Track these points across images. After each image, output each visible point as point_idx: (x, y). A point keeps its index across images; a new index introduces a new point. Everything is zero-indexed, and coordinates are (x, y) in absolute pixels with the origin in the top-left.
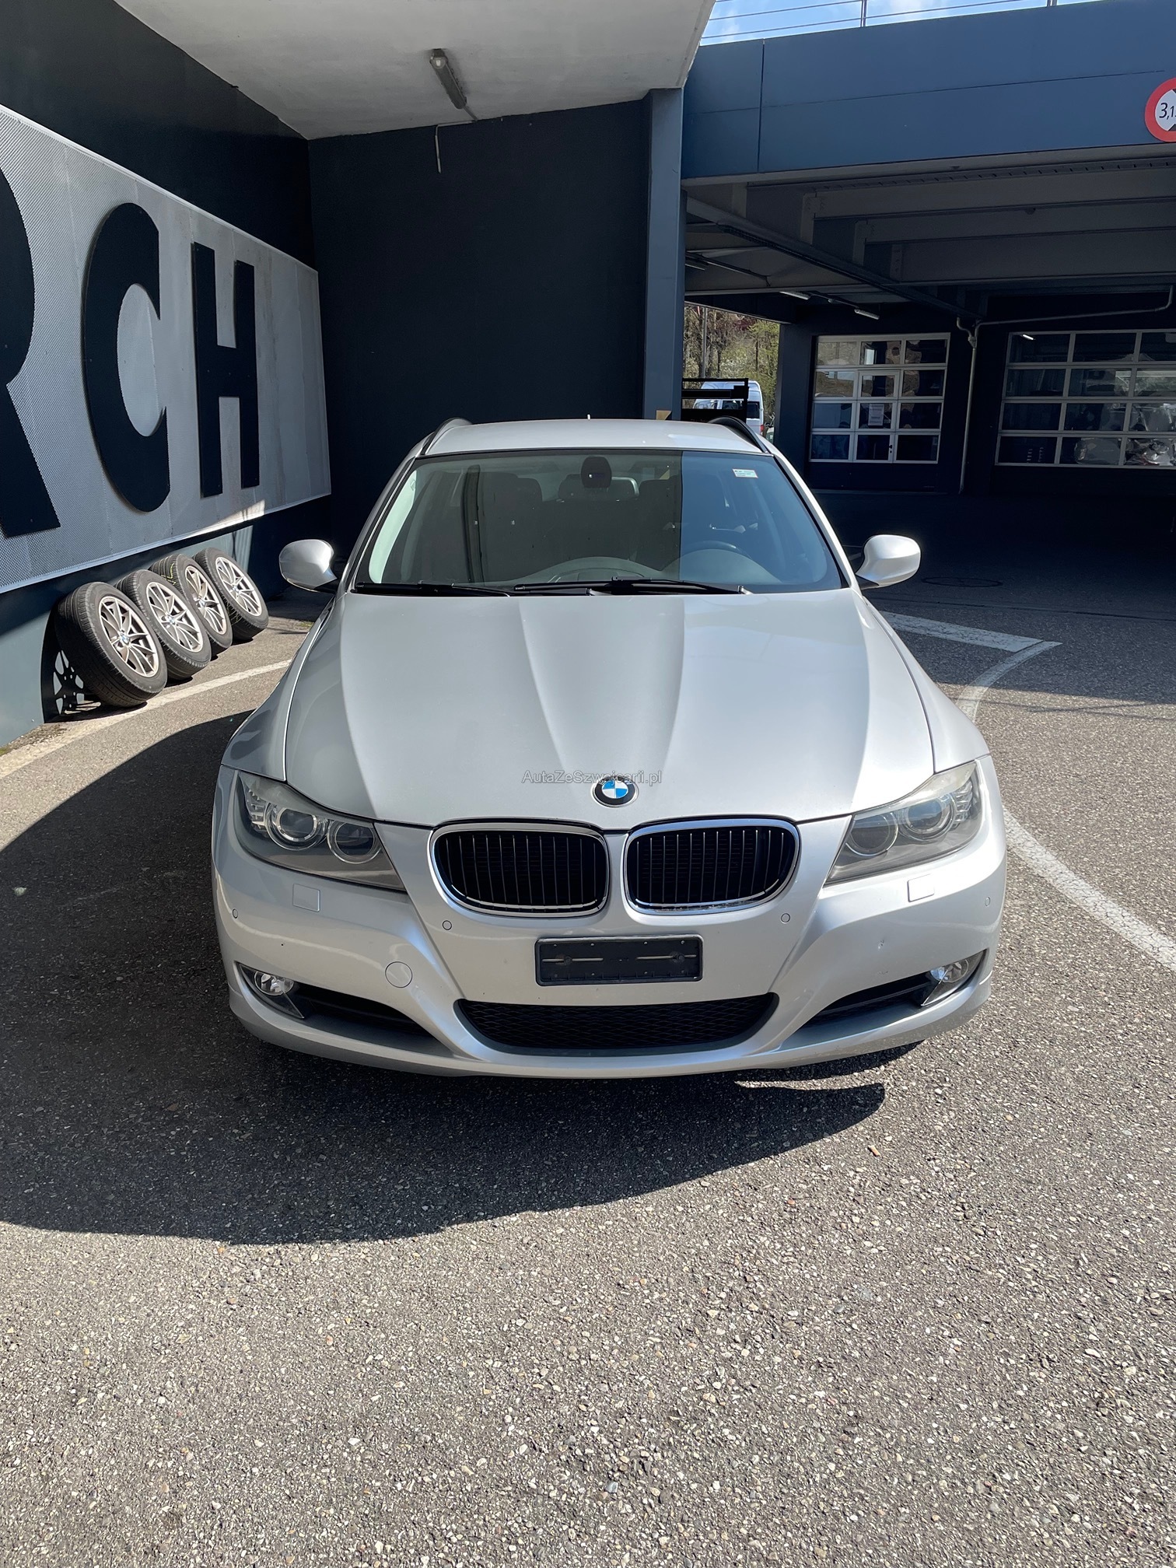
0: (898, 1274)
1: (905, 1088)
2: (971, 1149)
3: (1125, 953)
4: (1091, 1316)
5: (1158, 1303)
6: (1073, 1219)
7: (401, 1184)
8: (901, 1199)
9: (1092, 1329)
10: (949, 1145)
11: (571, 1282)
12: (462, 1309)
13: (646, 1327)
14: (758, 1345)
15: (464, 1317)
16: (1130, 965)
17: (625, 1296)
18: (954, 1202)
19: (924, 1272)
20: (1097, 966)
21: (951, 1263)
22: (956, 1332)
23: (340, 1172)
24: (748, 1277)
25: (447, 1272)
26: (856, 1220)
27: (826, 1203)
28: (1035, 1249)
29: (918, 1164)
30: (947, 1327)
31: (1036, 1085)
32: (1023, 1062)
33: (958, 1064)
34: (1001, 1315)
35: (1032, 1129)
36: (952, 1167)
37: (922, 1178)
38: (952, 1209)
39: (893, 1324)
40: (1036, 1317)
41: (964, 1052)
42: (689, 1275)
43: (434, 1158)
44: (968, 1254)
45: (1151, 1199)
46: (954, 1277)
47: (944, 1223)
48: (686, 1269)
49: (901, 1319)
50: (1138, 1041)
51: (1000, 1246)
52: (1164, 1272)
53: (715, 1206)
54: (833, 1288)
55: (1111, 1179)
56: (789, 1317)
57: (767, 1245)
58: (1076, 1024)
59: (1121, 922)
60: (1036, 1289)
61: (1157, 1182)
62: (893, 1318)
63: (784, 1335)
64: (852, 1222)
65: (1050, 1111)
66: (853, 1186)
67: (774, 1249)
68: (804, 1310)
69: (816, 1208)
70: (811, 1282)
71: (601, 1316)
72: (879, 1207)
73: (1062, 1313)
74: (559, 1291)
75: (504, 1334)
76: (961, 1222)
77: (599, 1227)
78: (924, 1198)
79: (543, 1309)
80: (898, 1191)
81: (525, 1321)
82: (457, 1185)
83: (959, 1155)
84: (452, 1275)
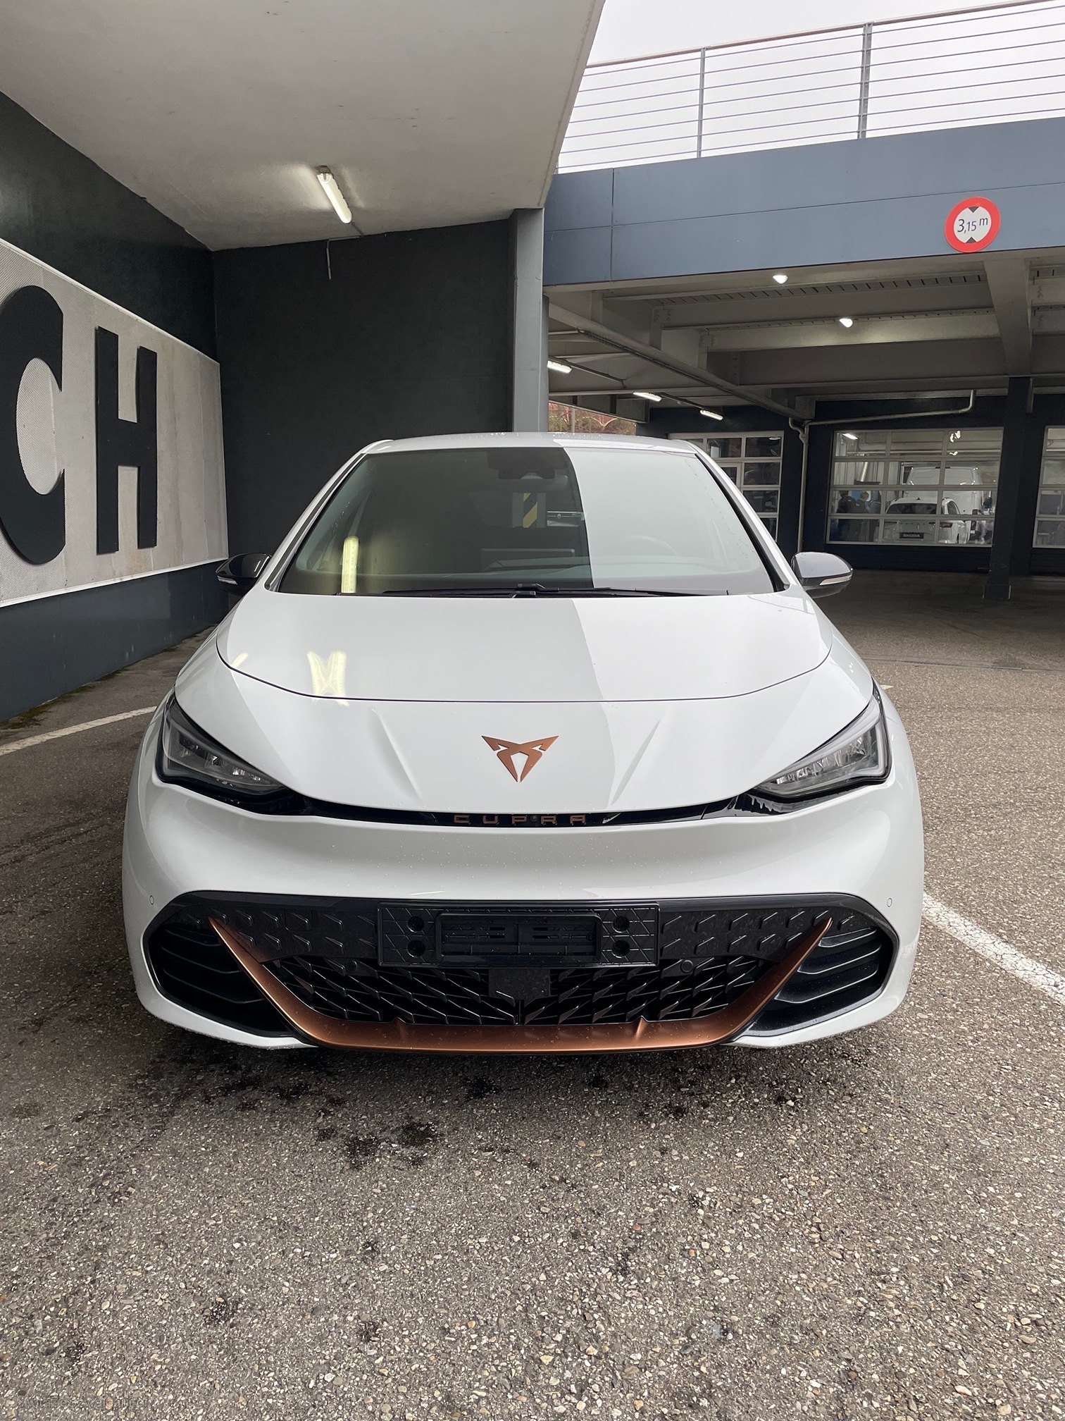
0: (750, 1306)
1: (756, 1100)
2: (825, 1164)
3: (970, 961)
4: (960, 1347)
5: (1029, 1330)
6: (936, 1238)
7: (214, 1219)
8: (753, 1221)
9: (961, 1363)
10: (802, 1160)
11: (391, 1328)
12: (265, 1362)
13: (471, 1379)
14: (596, 1397)
15: (266, 1372)
16: (975, 973)
17: (450, 1342)
18: (810, 1223)
19: (779, 1303)
20: (943, 974)
21: (807, 1291)
22: (814, 1372)
23: (149, 1206)
24: (587, 1315)
25: (253, 1320)
26: (706, 1245)
27: (673, 1227)
28: (897, 1273)
29: (771, 1182)
30: (804, 1367)
31: (890, 1094)
32: (876, 1071)
33: (810, 1074)
34: (863, 1350)
35: (887, 1141)
36: (807, 1184)
37: (775, 1197)
38: (807, 1231)
39: (745, 1365)
40: (900, 1351)
41: (815, 1061)
42: (523, 1314)
43: (254, 1188)
44: (825, 1281)
45: (1014, 1214)
46: (811, 1307)
47: (799, 1246)
48: (519, 1308)
49: (754, 1359)
50: (988, 1048)
51: (859, 1271)
52: (1033, 1294)
53: (555, 1235)
54: (680, 1324)
55: (972, 1193)
56: (631, 1362)
57: (609, 1278)
58: (927, 1031)
59: (964, 931)
60: (899, 1320)
61: (1018, 1195)
62: (746, 1359)
63: (625, 1383)
64: (702, 1249)
65: (905, 1121)
66: (702, 1208)
67: (617, 1281)
68: (647, 1352)
69: (663, 1234)
70: (656, 1318)
71: (422, 1366)
72: (731, 1231)
73: (929, 1345)
74: (377, 1339)
75: (309, 1391)
76: (817, 1245)
77: (427, 1261)
78: (777, 1219)
79: (356, 1361)
80: (750, 1212)
81: (334, 1376)
82: (275, 1218)
83: (813, 1171)
84: (258, 1323)
